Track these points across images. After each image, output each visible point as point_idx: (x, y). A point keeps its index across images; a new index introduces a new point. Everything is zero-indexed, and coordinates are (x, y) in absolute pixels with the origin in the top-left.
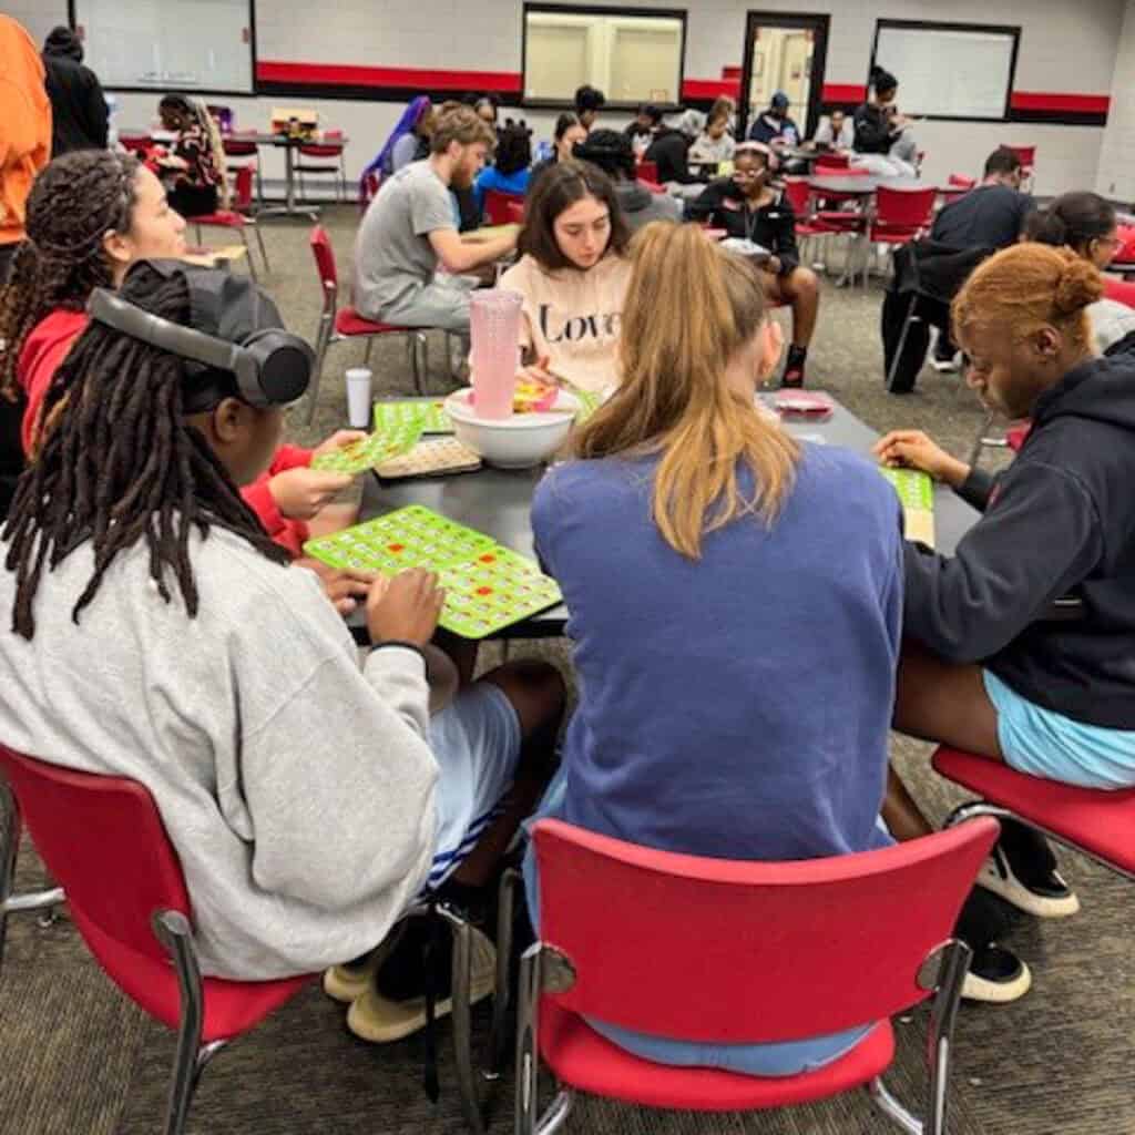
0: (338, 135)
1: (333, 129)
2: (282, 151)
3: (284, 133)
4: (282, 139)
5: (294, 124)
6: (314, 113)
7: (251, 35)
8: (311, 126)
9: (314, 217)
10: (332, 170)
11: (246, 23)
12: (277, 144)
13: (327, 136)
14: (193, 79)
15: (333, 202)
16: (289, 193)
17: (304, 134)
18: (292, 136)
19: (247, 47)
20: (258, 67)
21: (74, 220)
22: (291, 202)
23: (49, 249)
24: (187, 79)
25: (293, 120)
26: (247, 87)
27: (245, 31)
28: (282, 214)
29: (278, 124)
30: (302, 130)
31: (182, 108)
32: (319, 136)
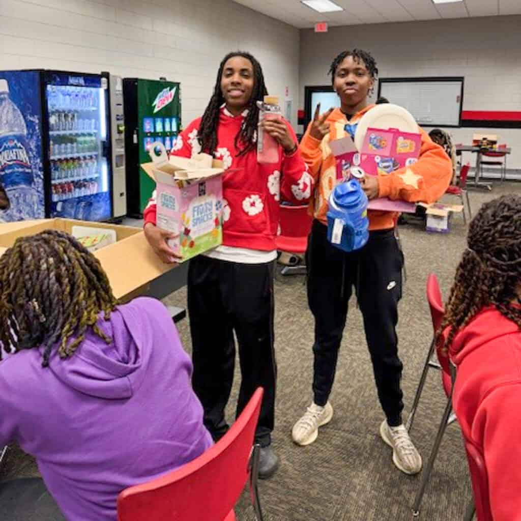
0: (505, 146)
1: (502, 144)
2: (475, 154)
3: (478, 146)
4: (477, 148)
5: (485, 141)
6: (496, 136)
7: (461, 99)
8: (494, 143)
9: (490, 188)
10: (499, 163)
11: (459, 94)
12: (473, 151)
13: (500, 147)
14: (431, 120)
15: (498, 179)
16: (476, 175)
17: (489, 146)
18: (483, 147)
19: (459, 104)
20: (463, 113)
21: (511, 242)
22: (477, 179)
23: (488, 259)
24: (428, 120)
25: (484, 139)
26: (456, 123)
27: (458, 97)
28: (472, 186)
29: (475, 141)
30: (488, 144)
31: (440, 135)
32: (496, 147)
